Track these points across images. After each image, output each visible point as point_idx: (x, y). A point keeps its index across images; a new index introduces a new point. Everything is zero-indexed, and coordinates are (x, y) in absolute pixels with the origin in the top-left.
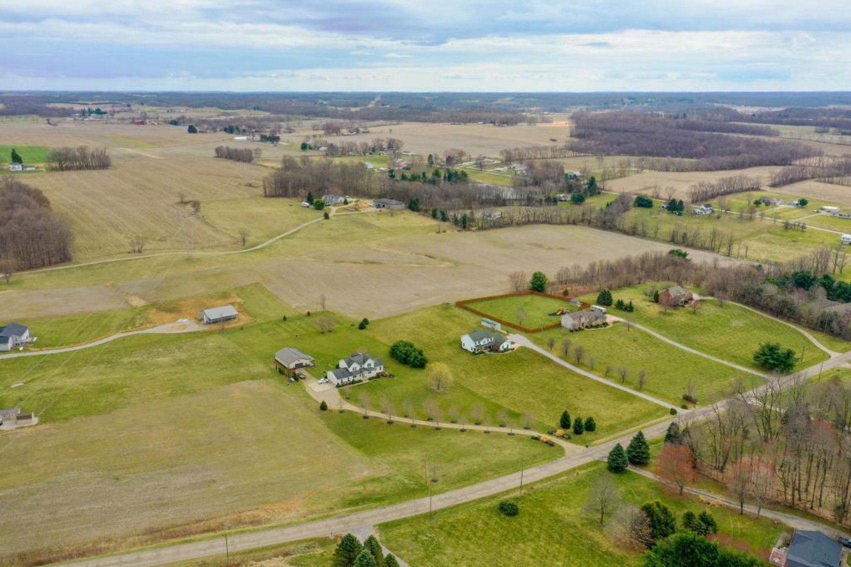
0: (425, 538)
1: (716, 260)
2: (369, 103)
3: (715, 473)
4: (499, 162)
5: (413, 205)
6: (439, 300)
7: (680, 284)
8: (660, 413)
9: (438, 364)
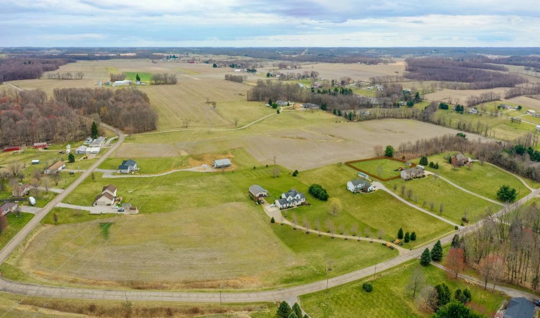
0: (324, 305)
1: (480, 139)
2: (302, 53)
3: (475, 265)
4: (369, 84)
5: (324, 107)
6: (336, 161)
7: (462, 152)
8: (449, 229)
9: (335, 198)
